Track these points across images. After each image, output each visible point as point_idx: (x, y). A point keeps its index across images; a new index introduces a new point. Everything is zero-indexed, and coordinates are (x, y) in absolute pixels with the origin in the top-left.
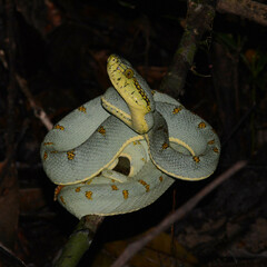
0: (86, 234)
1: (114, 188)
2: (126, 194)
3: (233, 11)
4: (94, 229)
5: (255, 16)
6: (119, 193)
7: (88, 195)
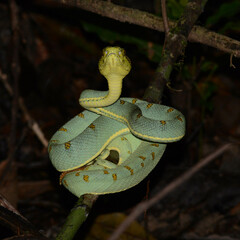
0: (84, 208)
1: (106, 172)
2: (115, 177)
3: (201, 41)
4: (90, 205)
5: (218, 45)
6: (110, 176)
7: (86, 178)
